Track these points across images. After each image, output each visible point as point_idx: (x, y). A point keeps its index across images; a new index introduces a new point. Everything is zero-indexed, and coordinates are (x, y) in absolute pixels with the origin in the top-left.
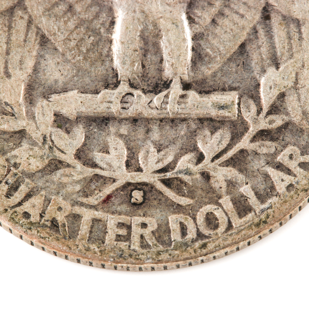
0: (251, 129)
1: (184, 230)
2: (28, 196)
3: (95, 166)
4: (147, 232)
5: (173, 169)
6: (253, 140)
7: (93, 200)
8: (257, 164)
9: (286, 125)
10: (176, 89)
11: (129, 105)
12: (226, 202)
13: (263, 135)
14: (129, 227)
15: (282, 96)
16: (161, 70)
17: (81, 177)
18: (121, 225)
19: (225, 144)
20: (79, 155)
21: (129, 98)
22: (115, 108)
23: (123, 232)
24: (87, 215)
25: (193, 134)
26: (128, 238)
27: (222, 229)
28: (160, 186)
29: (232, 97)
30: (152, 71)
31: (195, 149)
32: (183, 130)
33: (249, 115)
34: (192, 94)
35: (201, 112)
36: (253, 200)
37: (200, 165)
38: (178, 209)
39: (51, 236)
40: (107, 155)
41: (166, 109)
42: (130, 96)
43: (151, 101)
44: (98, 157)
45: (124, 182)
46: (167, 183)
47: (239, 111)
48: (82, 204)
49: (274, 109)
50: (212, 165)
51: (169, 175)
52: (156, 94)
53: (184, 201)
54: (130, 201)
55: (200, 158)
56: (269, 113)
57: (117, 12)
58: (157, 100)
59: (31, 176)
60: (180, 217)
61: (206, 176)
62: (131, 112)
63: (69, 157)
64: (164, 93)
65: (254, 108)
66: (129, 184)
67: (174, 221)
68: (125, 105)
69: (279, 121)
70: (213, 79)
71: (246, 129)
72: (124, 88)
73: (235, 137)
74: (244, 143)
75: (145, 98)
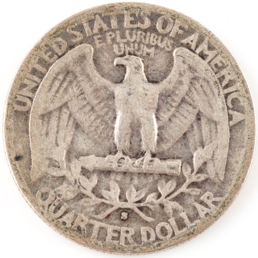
0: (187, 181)
1: (149, 236)
2: (66, 213)
3: (102, 197)
4: (129, 236)
5: (144, 201)
6: (188, 187)
7: (100, 217)
8: (190, 201)
9: (206, 180)
10: (148, 157)
11: (122, 164)
12: (172, 221)
13: (194, 184)
14: (119, 233)
15: (205, 163)
16: (140, 146)
17: (94, 203)
18: (115, 231)
19: (173, 188)
20: (94, 191)
21: (122, 161)
22: (114, 166)
23: (116, 235)
24: (97, 225)
25: (156, 182)
26: (118, 238)
27: (169, 236)
28: (137, 211)
29: (178, 162)
30: (135, 146)
31: (157, 190)
32: (151, 179)
33: (186, 174)
34: (156, 160)
35: (161, 171)
36: (187, 221)
37: (159, 200)
38: (146, 223)
39: (77, 236)
40: (109, 192)
41: (142, 168)
42: (123, 159)
43: (134, 163)
44: (104, 192)
45: (118, 207)
46: (141, 209)
47: (182, 171)
48: (94, 219)
49: (200, 171)
50: (165, 200)
51: (142, 205)
52: (137, 159)
53: (149, 219)
54: (120, 218)
55: (159, 196)
56: (198, 173)
57: (118, 112)
58: (137, 162)
59: (67, 201)
60: (147, 228)
61: (162, 206)
62: (123, 169)
63: (88, 192)
64: (141, 159)
65: (189, 170)
66: (120, 209)
67: (143, 230)
68: (120, 164)
69: (202, 177)
70: (168, 152)
71: (185, 181)
72: (119, 155)
73: (179, 185)
74: (183, 188)
75: (131, 161)
